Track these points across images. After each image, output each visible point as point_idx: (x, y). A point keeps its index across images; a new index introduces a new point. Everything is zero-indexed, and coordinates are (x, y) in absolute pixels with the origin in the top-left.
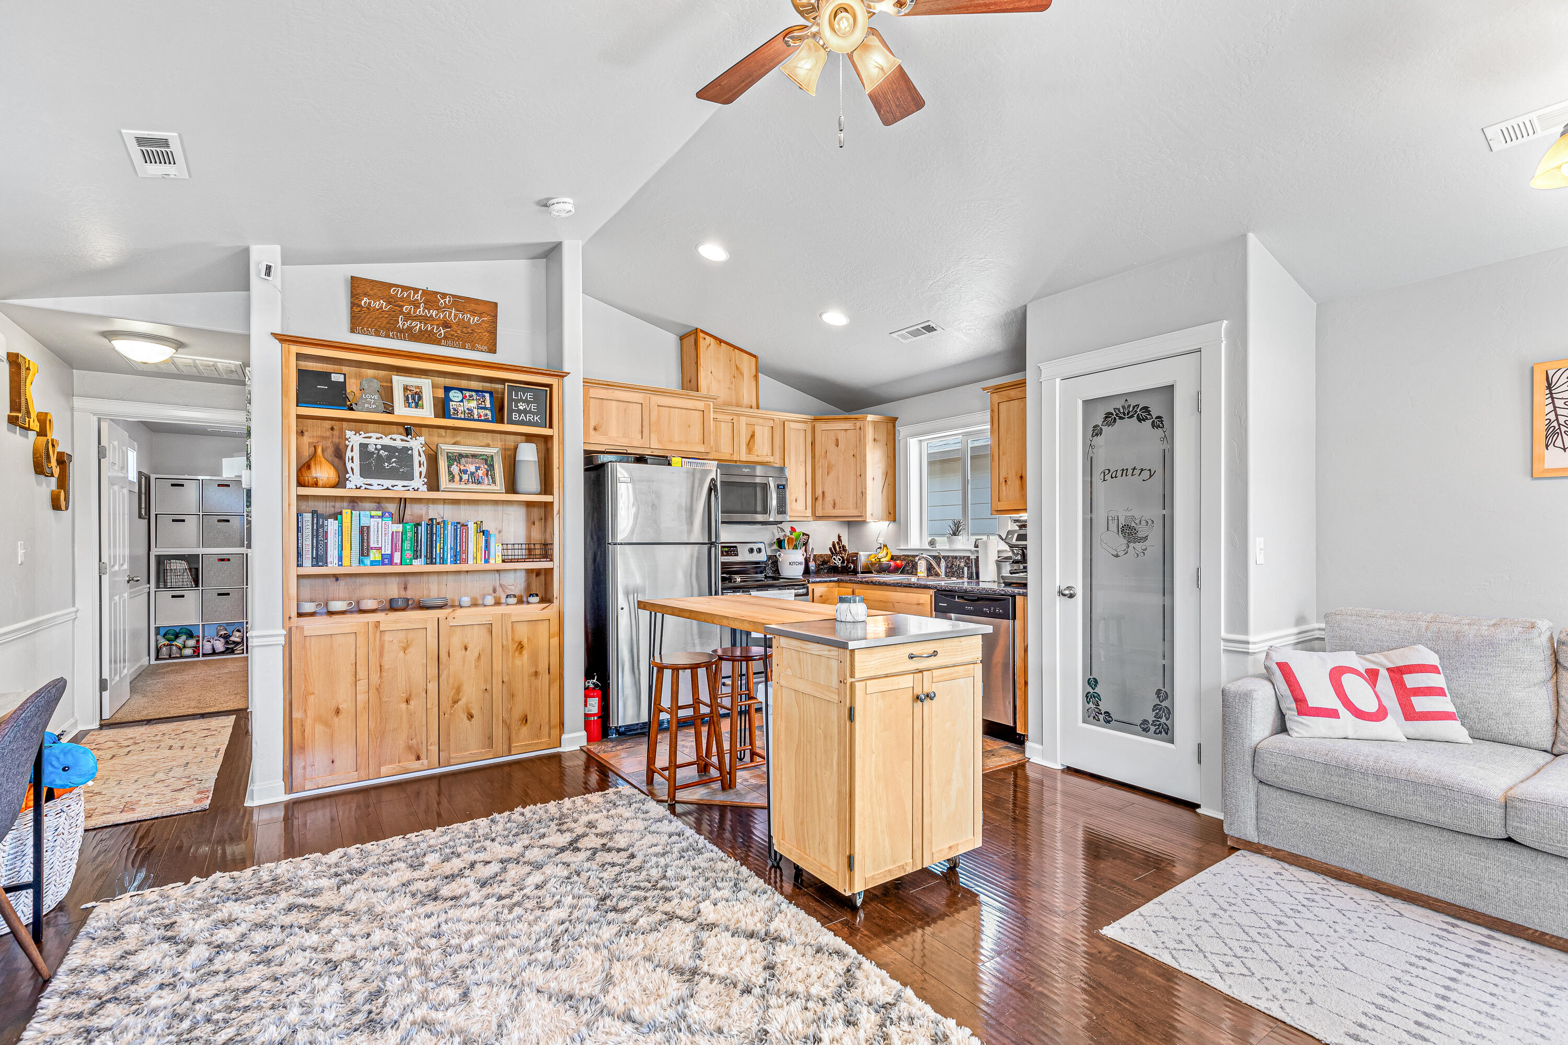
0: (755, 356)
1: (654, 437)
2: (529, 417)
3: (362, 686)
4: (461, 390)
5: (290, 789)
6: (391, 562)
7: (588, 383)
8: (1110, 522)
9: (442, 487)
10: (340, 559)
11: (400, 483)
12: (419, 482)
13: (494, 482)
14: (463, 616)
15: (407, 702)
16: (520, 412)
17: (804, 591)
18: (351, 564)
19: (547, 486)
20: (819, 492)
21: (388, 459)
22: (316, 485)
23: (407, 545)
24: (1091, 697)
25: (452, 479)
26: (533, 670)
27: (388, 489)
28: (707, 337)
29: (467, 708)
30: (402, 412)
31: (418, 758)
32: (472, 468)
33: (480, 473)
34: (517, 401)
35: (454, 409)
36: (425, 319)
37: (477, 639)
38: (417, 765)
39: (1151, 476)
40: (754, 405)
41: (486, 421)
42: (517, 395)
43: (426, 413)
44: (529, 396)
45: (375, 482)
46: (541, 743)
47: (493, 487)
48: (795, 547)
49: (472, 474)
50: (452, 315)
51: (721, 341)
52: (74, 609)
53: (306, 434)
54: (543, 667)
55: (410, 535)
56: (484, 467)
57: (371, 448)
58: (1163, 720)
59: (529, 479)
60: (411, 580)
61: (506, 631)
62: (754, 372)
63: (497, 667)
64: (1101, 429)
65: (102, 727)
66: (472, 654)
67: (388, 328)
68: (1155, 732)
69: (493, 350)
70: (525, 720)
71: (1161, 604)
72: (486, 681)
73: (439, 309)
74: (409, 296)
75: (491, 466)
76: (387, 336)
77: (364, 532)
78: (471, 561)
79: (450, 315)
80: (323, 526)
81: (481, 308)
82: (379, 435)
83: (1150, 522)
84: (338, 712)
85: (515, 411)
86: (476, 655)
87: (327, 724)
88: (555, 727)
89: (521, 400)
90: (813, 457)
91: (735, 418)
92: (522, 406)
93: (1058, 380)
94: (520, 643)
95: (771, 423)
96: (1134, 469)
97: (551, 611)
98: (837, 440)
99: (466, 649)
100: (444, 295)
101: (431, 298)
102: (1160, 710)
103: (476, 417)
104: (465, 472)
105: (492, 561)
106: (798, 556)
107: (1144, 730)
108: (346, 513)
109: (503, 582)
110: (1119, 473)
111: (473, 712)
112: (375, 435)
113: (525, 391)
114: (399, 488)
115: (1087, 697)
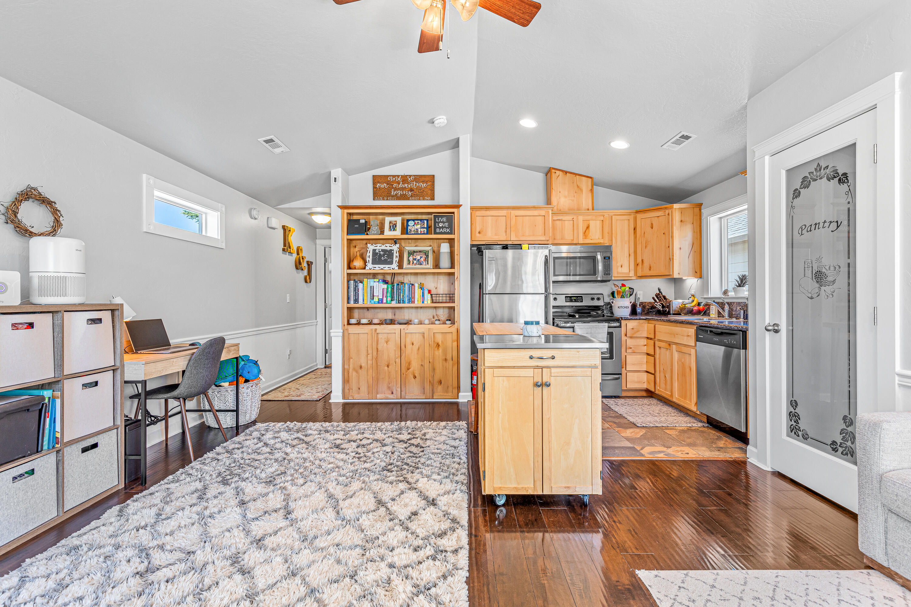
0: (591, 178)
1: (513, 234)
2: (445, 230)
3: (370, 357)
4: (414, 220)
5: (344, 398)
6: (382, 303)
7: (472, 208)
8: (806, 269)
9: (404, 267)
10: (363, 301)
11: (387, 266)
12: (395, 266)
13: (428, 264)
14: (411, 328)
15: (388, 366)
16: (440, 228)
17: (618, 324)
18: (368, 304)
19: (452, 266)
20: (639, 260)
21: (384, 255)
22: (355, 268)
23: (389, 295)
24: (794, 416)
25: (409, 263)
26: (444, 358)
27: (382, 269)
28: (557, 171)
29: (413, 373)
30: (388, 233)
31: (392, 393)
32: (418, 257)
33: (422, 259)
34: (438, 223)
35: (410, 230)
36: (403, 189)
37: (417, 339)
38: (391, 396)
39: (838, 227)
40: (590, 208)
41: (424, 234)
42: (438, 220)
43: (397, 233)
44: (444, 219)
45: (377, 266)
46: (448, 395)
47: (427, 266)
48: (622, 297)
49: (418, 260)
50: (414, 185)
51: (566, 172)
52: (316, 321)
53: (357, 247)
54: (449, 357)
55: (390, 289)
56: (424, 256)
57: (377, 251)
58: (849, 444)
59: (445, 262)
60: (397, 310)
61: (431, 337)
62: (590, 187)
63: (427, 354)
64: (800, 192)
65: (325, 367)
66: (416, 347)
67: (388, 196)
68: (842, 453)
69: (433, 199)
70: (440, 382)
71: (847, 339)
72: (422, 360)
73: (408, 183)
74: (395, 179)
75: (427, 256)
76: (387, 200)
77: (372, 288)
78: (416, 302)
79: (413, 185)
80: (357, 286)
81: (427, 179)
82: (380, 245)
83: (837, 267)
84: (361, 367)
85: (438, 228)
86: (417, 347)
87: (357, 372)
88: (455, 388)
89: (441, 222)
90: (635, 237)
91: (575, 217)
92: (441, 225)
93: (767, 158)
94: (438, 344)
95: (602, 218)
96: (825, 222)
97: (453, 329)
98: (652, 224)
99: (413, 344)
100: (410, 176)
101: (405, 179)
102: (846, 434)
103: (419, 232)
104: (415, 259)
105: (426, 302)
106: (627, 302)
107: (834, 449)
108: (365, 280)
109: (437, 313)
110: (813, 227)
111: (416, 375)
112: (379, 245)
113: (442, 217)
114: (387, 268)
115: (790, 416)
